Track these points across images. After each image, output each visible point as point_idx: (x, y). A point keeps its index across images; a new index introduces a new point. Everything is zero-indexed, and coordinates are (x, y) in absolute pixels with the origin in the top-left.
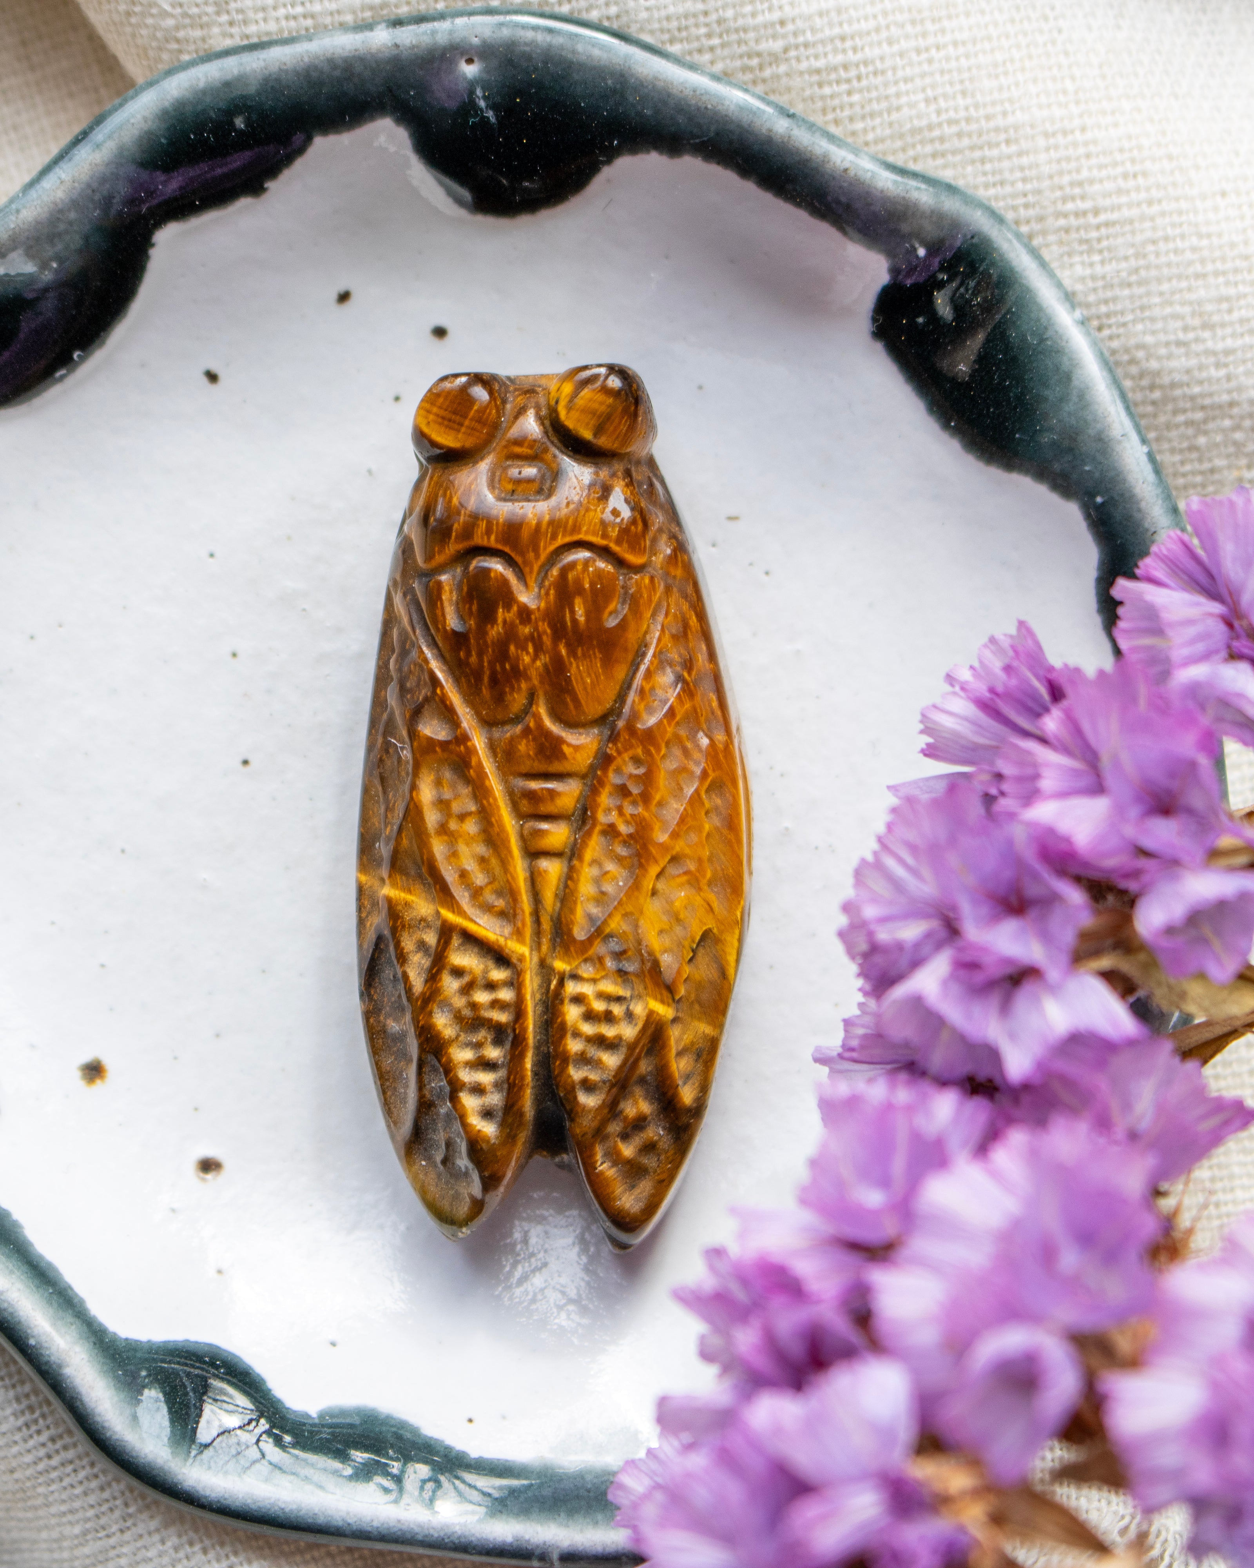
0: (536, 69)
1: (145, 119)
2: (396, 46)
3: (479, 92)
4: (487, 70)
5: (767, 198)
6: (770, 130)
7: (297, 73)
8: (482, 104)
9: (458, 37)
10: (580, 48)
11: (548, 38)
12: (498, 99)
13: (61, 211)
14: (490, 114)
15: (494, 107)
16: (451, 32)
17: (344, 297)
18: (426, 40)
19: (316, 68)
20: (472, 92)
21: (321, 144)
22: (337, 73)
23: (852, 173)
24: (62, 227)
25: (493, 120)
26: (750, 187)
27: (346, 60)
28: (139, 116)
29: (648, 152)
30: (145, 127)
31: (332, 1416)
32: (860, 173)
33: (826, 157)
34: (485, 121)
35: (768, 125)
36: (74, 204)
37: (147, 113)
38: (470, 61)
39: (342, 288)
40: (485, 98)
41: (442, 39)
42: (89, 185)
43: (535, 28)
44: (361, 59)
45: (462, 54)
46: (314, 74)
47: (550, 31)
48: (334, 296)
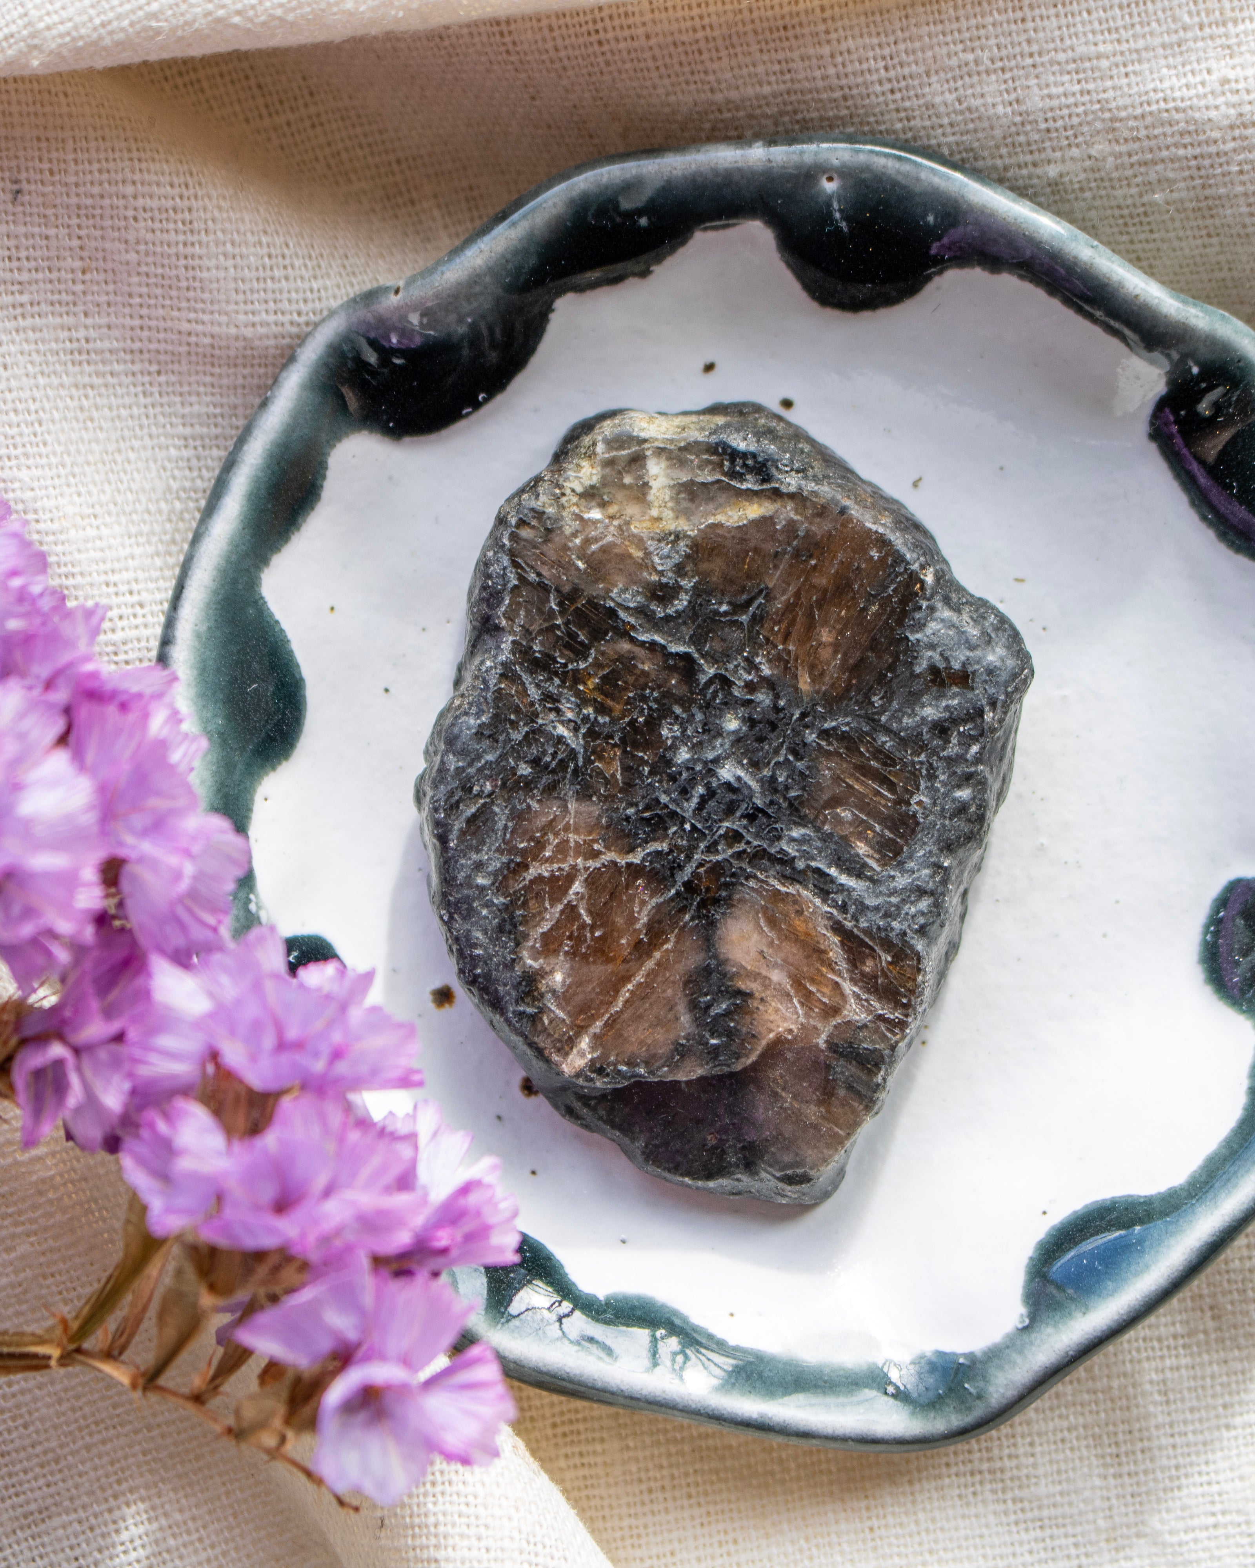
0: (885, 190)
1: (555, 205)
2: (770, 161)
3: (835, 205)
4: (843, 187)
5: (1069, 314)
6: (1075, 258)
7: (685, 177)
8: (837, 215)
9: (822, 157)
10: (923, 175)
11: (897, 165)
12: (851, 213)
13: (478, 276)
14: (843, 225)
15: (847, 218)
16: (816, 153)
17: (709, 368)
18: (795, 158)
19: (701, 174)
20: (829, 205)
21: (700, 238)
22: (719, 180)
23: (1142, 299)
24: (477, 289)
25: (846, 230)
26: (1055, 304)
27: (726, 170)
28: (550, 203)
29: (973, 267)
30: (555, 211)
31: (616, 1300)
32: (1148, 300)
33: (1121, 284)
34: (839, 230)
35: (1074, 253)
36: (490, 270)
37: (557, 200)
38: (830, 179)
39: (709, 360)
40: (840, 211)
41: (808, 159)
42: (503, 256)
43: (887, 155)
44: (740, 170)
45: (824, 172)
46: (699, 179)
47: (900, 158)
48: (701, 366)
